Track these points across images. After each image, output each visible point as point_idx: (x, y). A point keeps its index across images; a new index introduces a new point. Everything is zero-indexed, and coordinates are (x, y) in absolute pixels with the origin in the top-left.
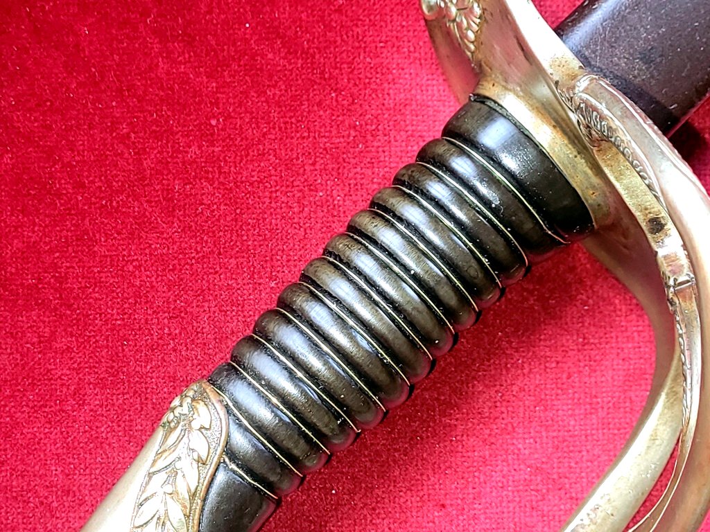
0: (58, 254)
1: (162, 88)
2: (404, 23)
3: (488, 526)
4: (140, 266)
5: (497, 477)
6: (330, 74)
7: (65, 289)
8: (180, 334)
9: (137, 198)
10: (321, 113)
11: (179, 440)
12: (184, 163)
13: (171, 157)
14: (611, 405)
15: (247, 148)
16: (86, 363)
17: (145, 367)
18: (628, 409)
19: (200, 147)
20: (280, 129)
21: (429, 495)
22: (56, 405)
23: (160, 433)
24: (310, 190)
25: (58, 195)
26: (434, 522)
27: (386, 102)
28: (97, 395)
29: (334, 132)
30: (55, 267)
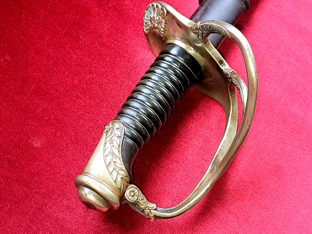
0: (53, 110)
1: (75, 62)
2: (138, 39)
3: (191, 166)
4: (79, 109)
5: (191, 152)
6: (122, 53)
7: (57, 119)
8: (94, 126)
9: (74, 91)
10: (121, 63)
11: (112, 133)
12: (86, 80)
13: (82, 79)
14: (216, 128)
15: (103, 74)
16: (67, 138)
17: (86, 136)
18: (221, 129)
19: (90, 76)
20: (111, 68)
21: (173, 159)
22: (61, 151)
23: (105, 134)
24: (123, 83)
25: (51, 93)
26: (176, 167)
27: (138, 59)
28: (72, 146)
29: (126, 68)
30: (53, 113)
